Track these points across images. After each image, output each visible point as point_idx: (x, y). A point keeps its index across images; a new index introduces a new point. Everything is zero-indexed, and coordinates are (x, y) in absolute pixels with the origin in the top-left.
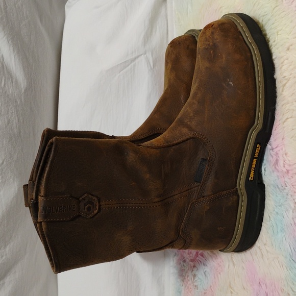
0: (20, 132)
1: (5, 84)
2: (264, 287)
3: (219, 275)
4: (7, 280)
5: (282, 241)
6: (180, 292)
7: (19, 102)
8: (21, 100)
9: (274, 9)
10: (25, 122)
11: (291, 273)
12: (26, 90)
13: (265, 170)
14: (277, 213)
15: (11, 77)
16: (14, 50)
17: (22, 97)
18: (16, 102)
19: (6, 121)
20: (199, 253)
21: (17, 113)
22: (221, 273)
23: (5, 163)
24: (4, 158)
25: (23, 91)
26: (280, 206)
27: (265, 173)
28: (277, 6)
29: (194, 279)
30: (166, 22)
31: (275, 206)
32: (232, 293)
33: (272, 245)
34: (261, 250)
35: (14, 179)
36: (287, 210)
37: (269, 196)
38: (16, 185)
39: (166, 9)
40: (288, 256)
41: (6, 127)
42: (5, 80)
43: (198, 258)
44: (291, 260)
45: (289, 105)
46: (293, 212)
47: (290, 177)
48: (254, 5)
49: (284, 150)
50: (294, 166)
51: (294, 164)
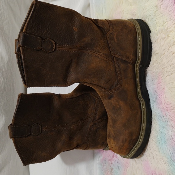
3: (127, 169)
5: (165, 148)
7: (4, 70)
8: (5, 68)
9: (155, 12)
10: (8, 81)
11: (171, 167)
12: (8, 62)
13: (153, 107)
14: (161, 132)
17: (6, 67)
18: (2, 69)
20: (115, 155)
21: (3, 76)
22: (128, 168)
25: (6, 63)
26: (163, 128)
27: (153, 108)
28: (157, 10)
29: (112, 171)
31: (160, 128)
33: (159, 151)
34: (152, 154)
36: (168, 130)
37: (156, 122)
38: (4, 119)
39: (90, 11)
40: (169, 158)
43: (114, 159)
44: (171, 159)
45: (167, 68)
46: (171, 131)
47: (169, 111)
48: (144, 9)
49: (164, 95)
50: (171, 105)
51: (171, 103)
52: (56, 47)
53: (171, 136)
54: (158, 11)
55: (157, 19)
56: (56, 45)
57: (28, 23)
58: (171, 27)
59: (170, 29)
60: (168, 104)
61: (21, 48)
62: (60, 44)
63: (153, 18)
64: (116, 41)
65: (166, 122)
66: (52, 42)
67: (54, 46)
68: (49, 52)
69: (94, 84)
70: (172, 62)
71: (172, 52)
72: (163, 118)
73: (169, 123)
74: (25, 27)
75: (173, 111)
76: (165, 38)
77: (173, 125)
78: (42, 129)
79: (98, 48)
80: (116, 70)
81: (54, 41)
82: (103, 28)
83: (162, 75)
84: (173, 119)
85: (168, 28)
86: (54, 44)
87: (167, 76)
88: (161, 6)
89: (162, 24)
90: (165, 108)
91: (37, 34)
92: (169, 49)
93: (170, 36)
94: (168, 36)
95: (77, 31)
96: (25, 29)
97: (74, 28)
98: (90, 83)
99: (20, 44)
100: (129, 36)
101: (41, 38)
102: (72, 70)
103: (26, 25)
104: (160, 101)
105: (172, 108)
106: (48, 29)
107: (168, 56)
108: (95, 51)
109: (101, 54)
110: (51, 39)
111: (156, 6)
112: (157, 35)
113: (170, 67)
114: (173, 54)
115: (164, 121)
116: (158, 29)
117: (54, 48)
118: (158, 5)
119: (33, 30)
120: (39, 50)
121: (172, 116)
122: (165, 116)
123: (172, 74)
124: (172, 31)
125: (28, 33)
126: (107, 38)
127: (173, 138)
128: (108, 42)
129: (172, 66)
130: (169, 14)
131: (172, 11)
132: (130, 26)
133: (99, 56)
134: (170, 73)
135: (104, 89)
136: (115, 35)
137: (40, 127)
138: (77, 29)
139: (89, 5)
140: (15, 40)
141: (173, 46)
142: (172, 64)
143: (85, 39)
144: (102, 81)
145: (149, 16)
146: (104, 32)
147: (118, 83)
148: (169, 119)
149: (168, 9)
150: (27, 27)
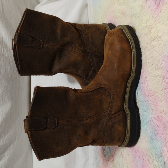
0: (12, 76)
1: (3, 51)
2: (138, 153)
4: (6, 153)
5: (147, 129)
6: (97, 159)
7: (11, 61)
8: (12, 59)
9: (141, 11)
11: (151, 145)
13: (138, 94)
14: (144, 115)
15: (7, 47)
16: (8, 34)
18: (9, 60)
19: (5, 70)
23: (4, 92)
24: (3, 90)
26: (145, 111)
30: (87, 17)
31: (143, 112)
32: (122, 157)
35: (9, 101)
36: (149, 114)
38: (10, 104)
39: (87, 11)
40: (150, 137)
41: (4, 73)
42: (3, 49)
44: (151, 139)
45: (149, 60)
46: (152, 114)
47: (150, 97)
48: (131, 9)
49: (147, 83)
50: (151, 92)
51: (151, 90)
52: (43, 45)
53: (151, 118)
54: (143, 10)
55: (142, 17)
56: (43, 43)
57: (22, 26)
58: (153, 24)
59: (152, 25)
60: (150, 90)
61: (16, 45)
62: (46, 42)
63: (139, 17)
64: (90, 40)
65: (148, 106)
66: (40, 41)
67: (42, 44)
68: (38, 48)
69: (74, 73)
70: (153, 55)
71: (153, 45)
72: (145, 103)
73: (150, 107)
74: (19, 29)
75: (153, 96)
76: (147, 33)
77: (153, 109)
78: (58, 122)
79: (76, 46)
80: (90, 63)
81: (42, 40)
82: (80, 30)
83: (145, 66)
84: (153, 104)
85: (151, 25)
86: (42, 42)
87: (149, 67)
88: (146, 6)
89: (146, 21)
90: (147, 94)
91: (29, 35)
92: (151, 43)
93: (151, 31)
94: (150, 32)
95: (60, 32)
96: (20, 31)
97: (57, 30)
98: (71, 73)
99: (16, 42)
100: (101, 36)
101: (32, 37)
102: (56, 62)
103: (20, 28)
104: (143, 88)
105: (152, 94)
106: (37, 31)
107: (150, 49)
108: (74, 48)
109: (78, 50)
110: (39, 38)
111: (141, 6)
112: (142, 31)
113: (151, 58)
114: (154, 47)
115: (146, 105)
116: (142, 26)
117: (42, 45)
118: (143, 5)
119: (26, 31)
120: (30, 47)
121: (153, 101)
122: (147, 101)
123: (153, 65)
124: (153, 28)
125: (22, 34)
126: (83, 38)
127: (152, 120)
128: (84, 41)
129: (153, 58)
130: (151, 13)
131: (154, 10)
132: (102, 28)
133: (77, 51)
134: (152, 64)
135: (81, 77)
136: (90, 36)
137: (56, 120)
138: (59, 31)
139: (87, 5)
140: (12, 40)
141: (154, 40)
142: (153, 56)
143: (66, 38)
144: (79, 71)
145: (136, 14)
146: (81, 33)
147: (92, 73)
148: (150, 103)
149: (151, 8)
150: (21, 29)
